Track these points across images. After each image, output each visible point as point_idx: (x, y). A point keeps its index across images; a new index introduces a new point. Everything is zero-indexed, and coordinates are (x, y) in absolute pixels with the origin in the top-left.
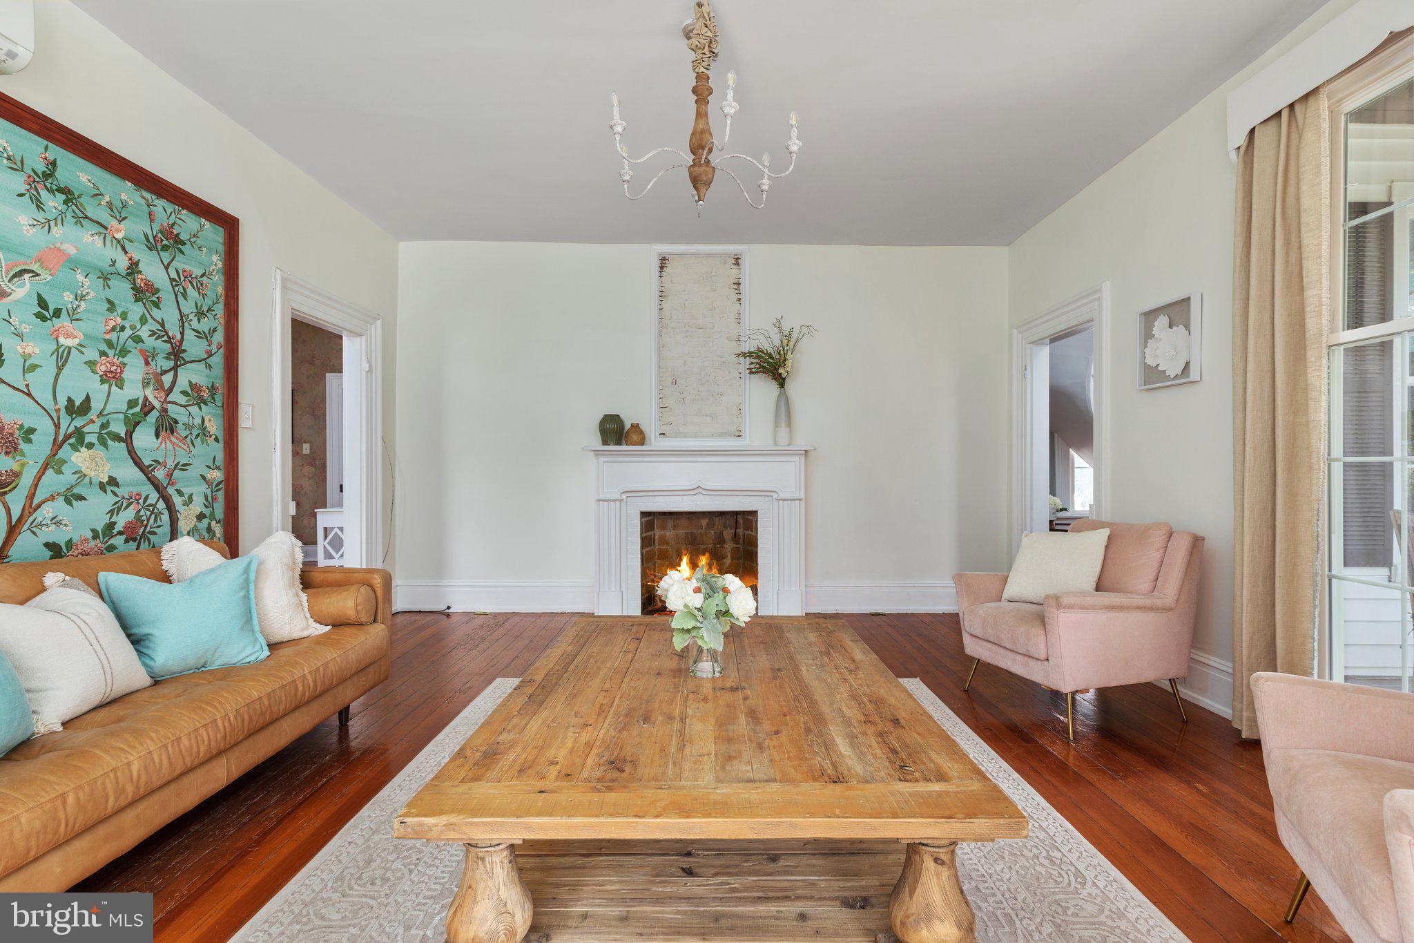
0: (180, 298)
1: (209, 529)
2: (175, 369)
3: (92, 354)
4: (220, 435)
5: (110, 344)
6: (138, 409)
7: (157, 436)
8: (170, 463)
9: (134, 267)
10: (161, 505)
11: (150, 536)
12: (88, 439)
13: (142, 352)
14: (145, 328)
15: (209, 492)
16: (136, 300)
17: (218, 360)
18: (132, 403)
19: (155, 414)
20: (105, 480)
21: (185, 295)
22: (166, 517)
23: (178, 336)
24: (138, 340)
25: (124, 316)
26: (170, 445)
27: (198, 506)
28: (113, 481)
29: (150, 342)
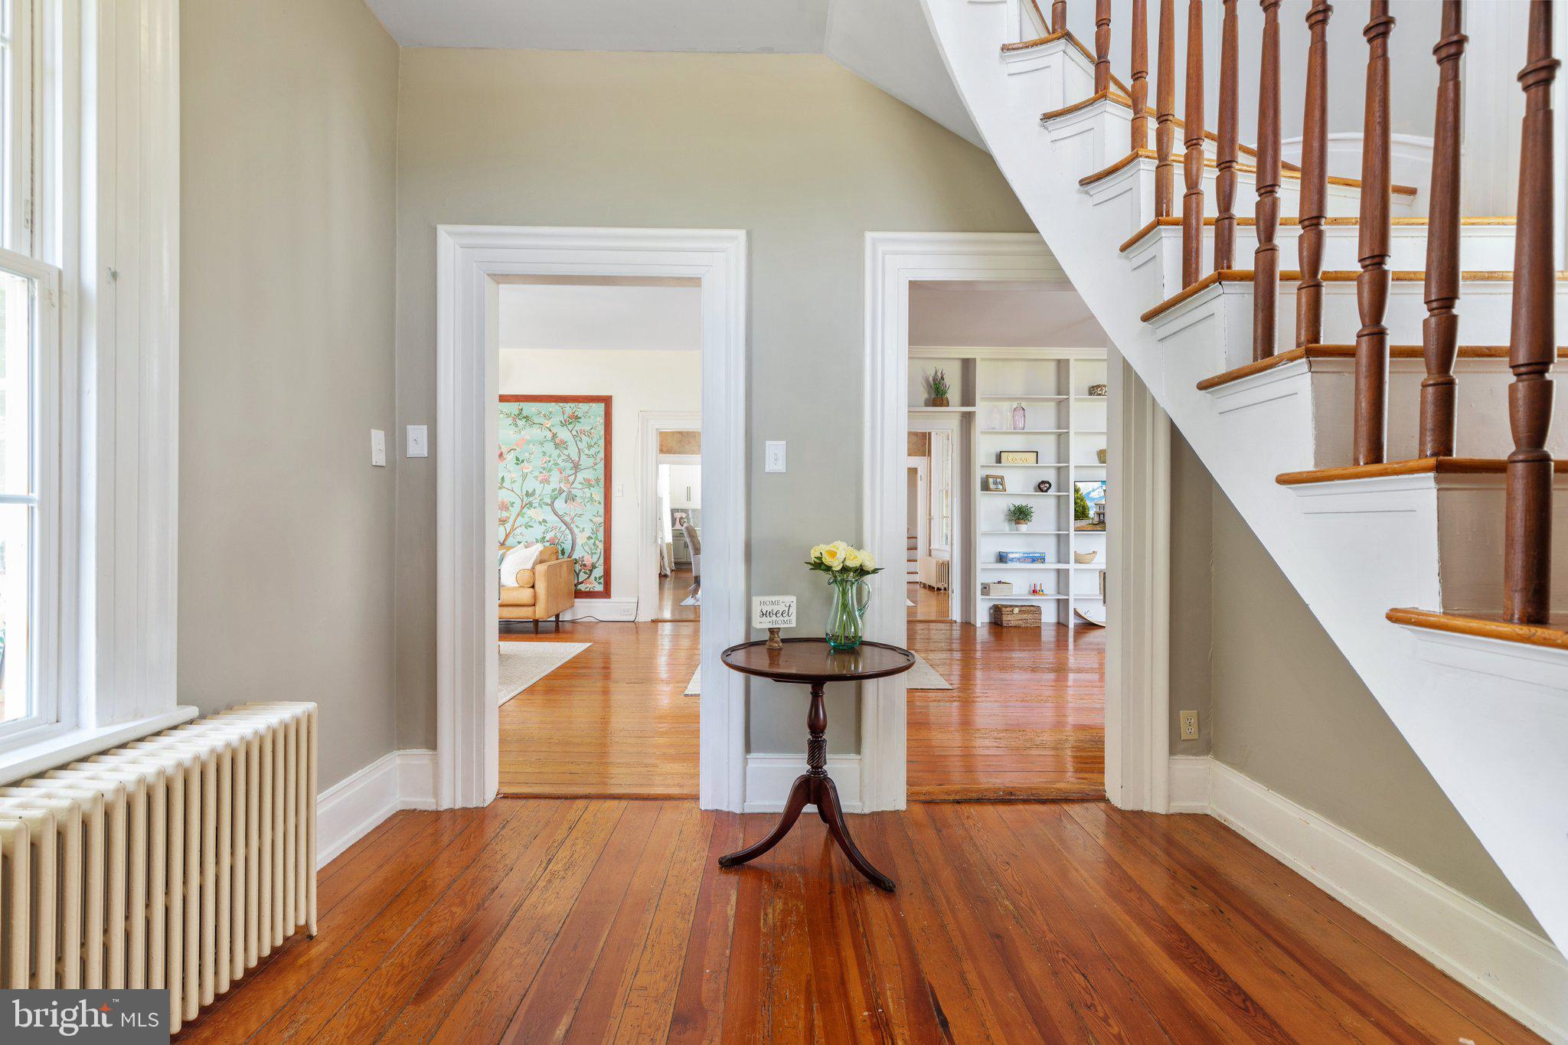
0: (578, 442)
1: (594, 544)
2: (575, 473)
3: (536, 473)
4: (602, 501)
5: (544, 469)
6: (556, 492)
7: (566, 502)
8: (573, 514)
9: (554, 435)
10: (568, 531)
11: (562, 544)
12: (534, 505)
13: (559, 469)
14: (561, 459)
15: (594, 527)
16: (556, 448)
17: (601, 465)
18: (553, 491)
19: (565, 494)
20: (541, 520)
21: (581, 441)
22: (570, 537)
23: (577, 459)
24: (556, 464)
25: (550, 456)
26: (572, 506)
27: (588, 533)
28: (545, 521)
29: (562, 464)
